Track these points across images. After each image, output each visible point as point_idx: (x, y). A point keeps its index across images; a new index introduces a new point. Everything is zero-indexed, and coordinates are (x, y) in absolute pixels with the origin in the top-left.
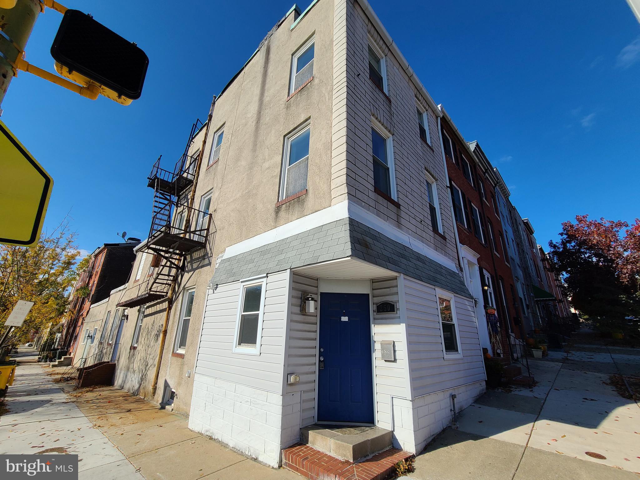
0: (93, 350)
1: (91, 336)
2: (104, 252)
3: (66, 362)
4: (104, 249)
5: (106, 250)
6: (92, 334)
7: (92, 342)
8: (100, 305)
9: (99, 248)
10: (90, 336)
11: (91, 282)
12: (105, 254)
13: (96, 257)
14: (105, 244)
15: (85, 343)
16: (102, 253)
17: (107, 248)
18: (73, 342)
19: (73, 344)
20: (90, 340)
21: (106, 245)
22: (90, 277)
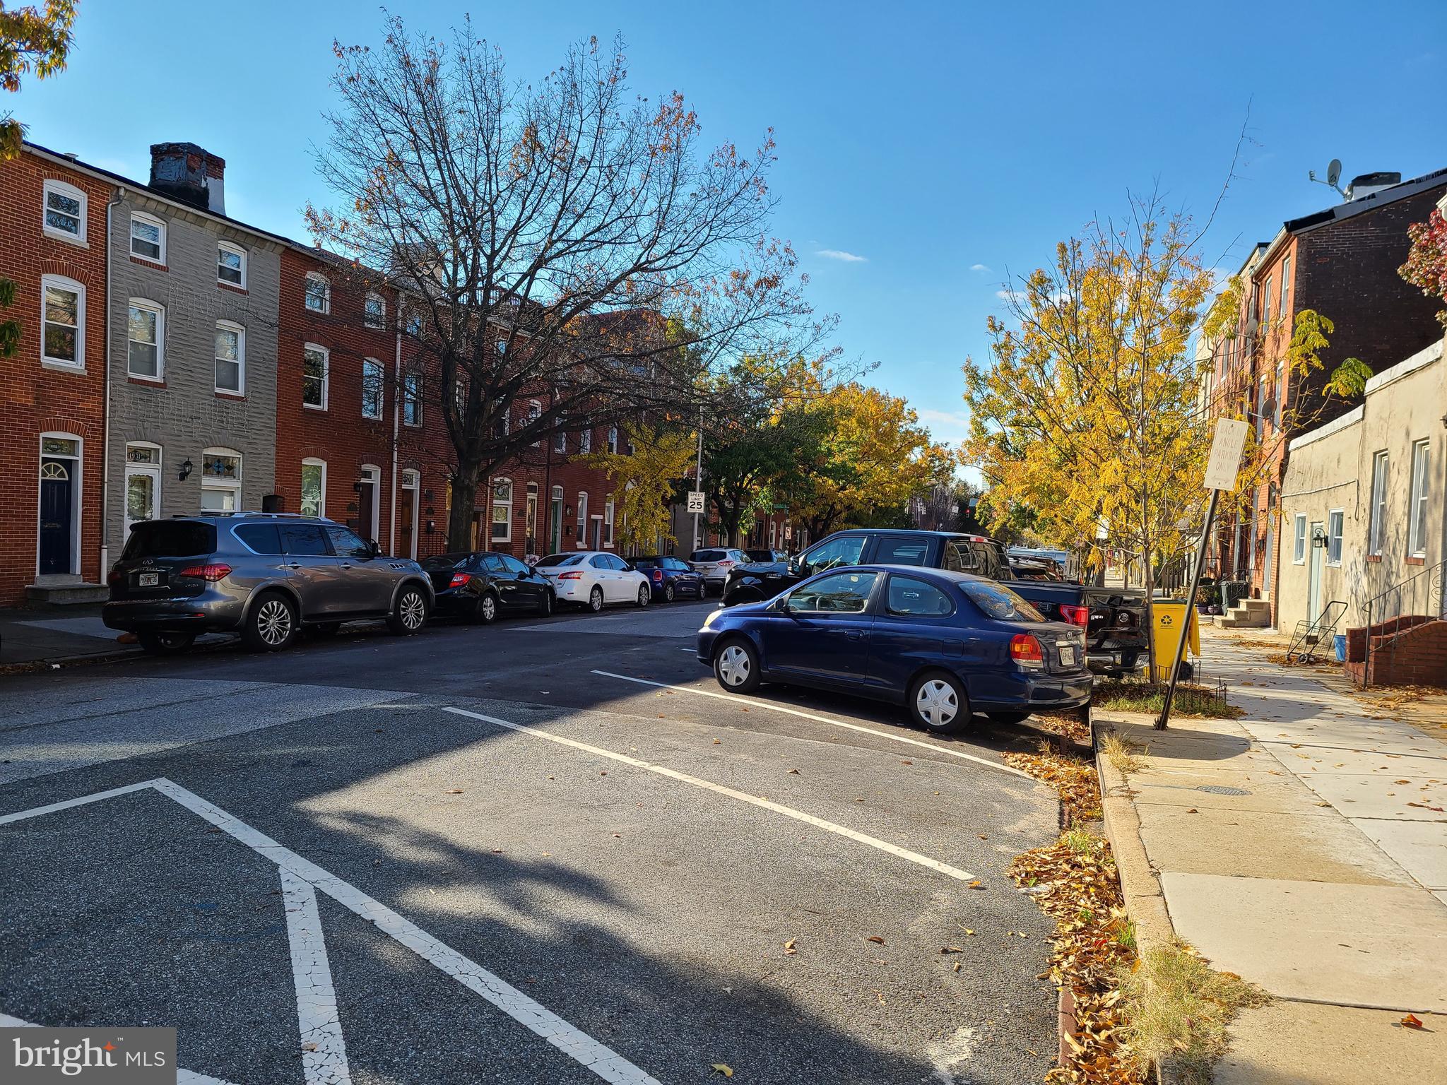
0: (1347, 584)
1: (1326, 539)
2: (1286, 253)
3: (1255, 617)
4: (1285, 242)
5: (1293, 247)
6: (1327, 531)
7: (1337, 554)
8: (1327, 436)
9: (1263, 245)
10: (1321, 539)
11: (1266, 367)
12: (1293, 258)
13: (1261, 280)
14: (1286, 224)
15: (1305, 559)
16: (1280, 262)
17: (1296, 236)
18: (1256, 558)
19: (1257, 565)
20: (1322, 553)
21: (1292, 226)
22: (1256, 349)
